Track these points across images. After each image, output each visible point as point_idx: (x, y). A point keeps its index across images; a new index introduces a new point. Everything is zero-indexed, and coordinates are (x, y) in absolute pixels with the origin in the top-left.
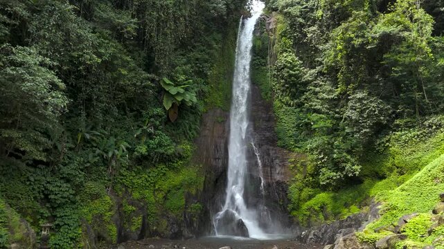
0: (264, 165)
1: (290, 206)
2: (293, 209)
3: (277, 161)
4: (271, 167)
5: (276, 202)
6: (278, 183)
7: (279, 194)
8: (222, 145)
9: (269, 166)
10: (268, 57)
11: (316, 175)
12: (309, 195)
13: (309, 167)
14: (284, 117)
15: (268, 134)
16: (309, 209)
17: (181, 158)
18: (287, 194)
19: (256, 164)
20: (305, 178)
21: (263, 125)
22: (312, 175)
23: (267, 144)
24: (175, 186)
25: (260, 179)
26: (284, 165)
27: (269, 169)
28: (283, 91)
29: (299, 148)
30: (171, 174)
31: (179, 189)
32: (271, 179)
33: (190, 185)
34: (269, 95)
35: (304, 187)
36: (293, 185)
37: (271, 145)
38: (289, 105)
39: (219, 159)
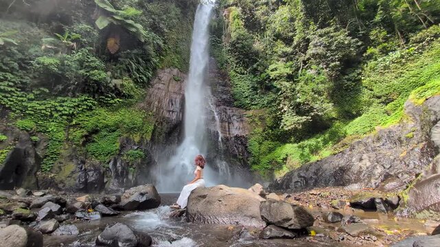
0: (222, 121)
1: (251, 159)
2: (254, 163)
3: (235, 118)
4: (229, 123)
5: (235, 156)
6: (237, 137)
7: (238, 148)
8: (178, 100)
9: (226, 121)
10: (223, 36)
11: (275, 128)
12: (269, 148)
13: (268, 119)
14: (239, 83)
15: (224, 97)
16: (270, 162)
17: (119, 94)
18: (247, 147)
19: (214, 119)
20: (264, 131)
21: (220, 89)
22: (271, 128)
23: (224, 105)
24: (107, 126)
25: (218, 133)
26: (242, 121)
27: (227, 124)
28: (237, 64)
29: (255, 105)
30: (103, 111)
31: (114, 131)
32: (229, 134)
33: (131, 130)
34: (224, 66)
35: (263, 141)
36: (253, 138)
37: (228, 106)
38: (243, 74)
39: (173, 112)
